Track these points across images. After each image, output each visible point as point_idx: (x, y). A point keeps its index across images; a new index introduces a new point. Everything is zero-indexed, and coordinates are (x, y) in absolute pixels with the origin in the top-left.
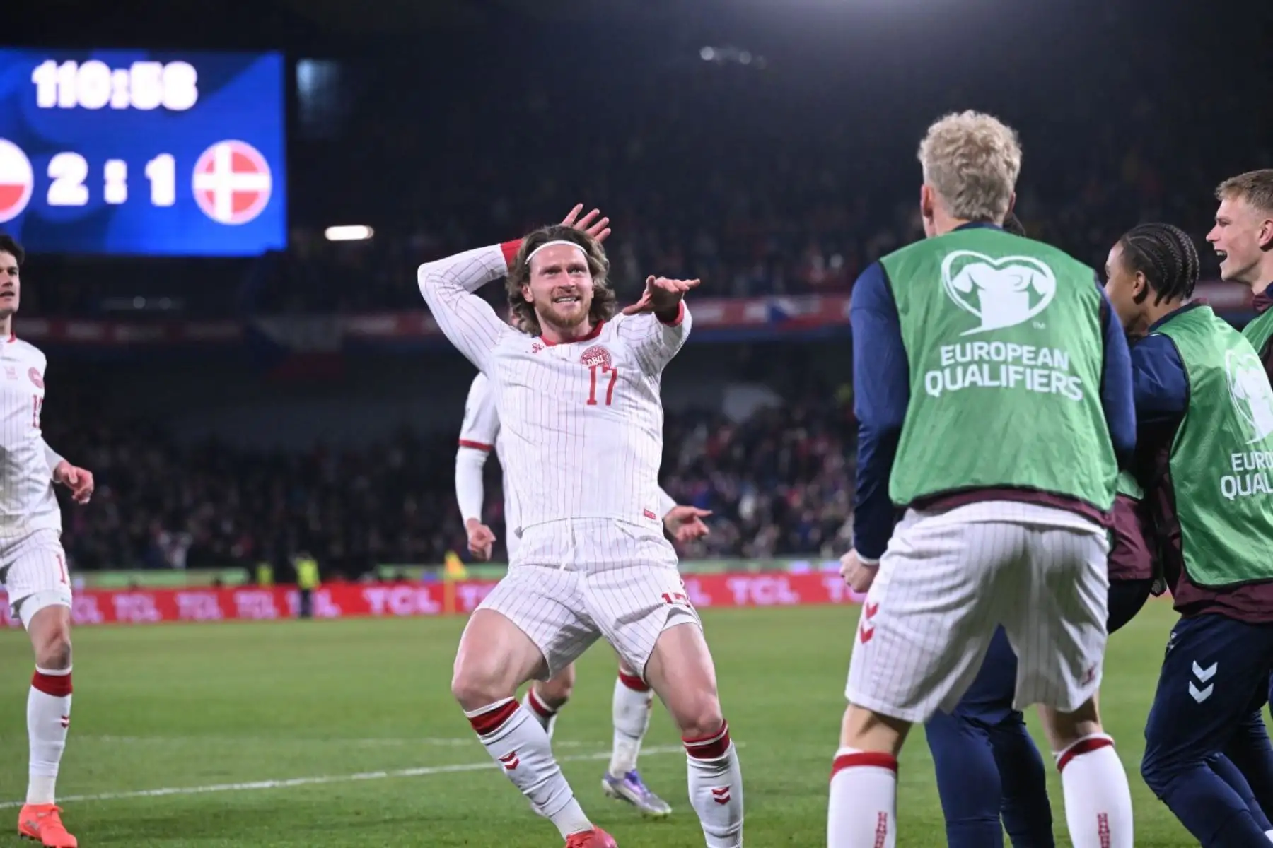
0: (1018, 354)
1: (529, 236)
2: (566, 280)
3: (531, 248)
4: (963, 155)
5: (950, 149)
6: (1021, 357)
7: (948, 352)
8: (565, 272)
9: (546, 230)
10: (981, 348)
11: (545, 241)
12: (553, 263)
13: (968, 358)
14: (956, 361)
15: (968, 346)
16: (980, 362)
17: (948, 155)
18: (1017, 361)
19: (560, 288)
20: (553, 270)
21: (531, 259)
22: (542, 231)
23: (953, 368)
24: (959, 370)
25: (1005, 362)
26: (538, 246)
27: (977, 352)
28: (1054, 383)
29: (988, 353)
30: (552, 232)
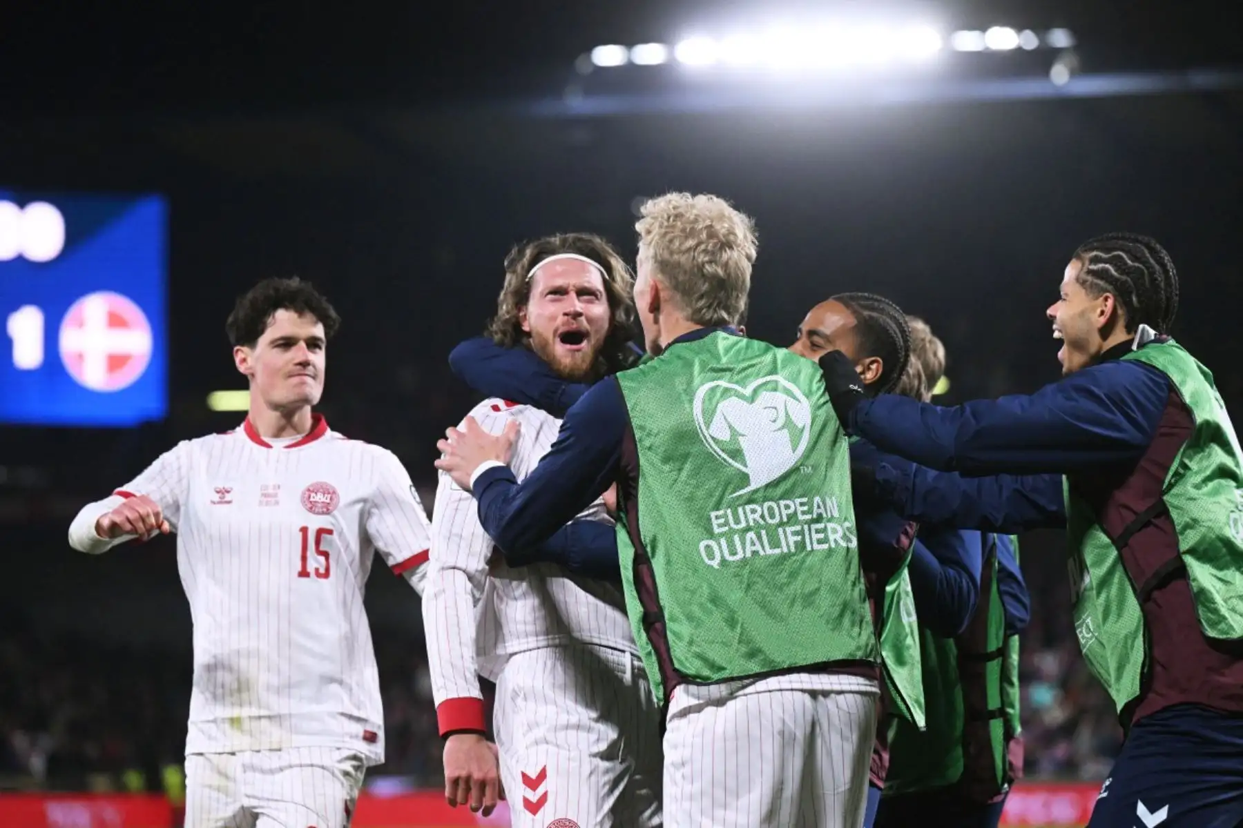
0: (791, 511)
1: (536, 243)
2: (574, 306)
3: (534, 261)
4: (705, 251)
5: (691, 243)
6: (795, 513)
7: (717, 518)
8: (573, 295)
9: (556, 240)
10: (754, 511)
11: (553, 252)
12: (559, 282)
13: (743, 525)
14: (731, 528)
15: (740, 510)
16: (757, 528)
17: (689, 250)
18: (792, 519)
19: (565, 314)
20: (559, 292)
21: (534, 274)
22: (553, 239)
23: (729, 536)
24: (736, 538)
25: (781, 524)
26: (543, 259)
27: (751, 517)
28: (832, 537)
29: (762, 517)
30: (564, 242)
